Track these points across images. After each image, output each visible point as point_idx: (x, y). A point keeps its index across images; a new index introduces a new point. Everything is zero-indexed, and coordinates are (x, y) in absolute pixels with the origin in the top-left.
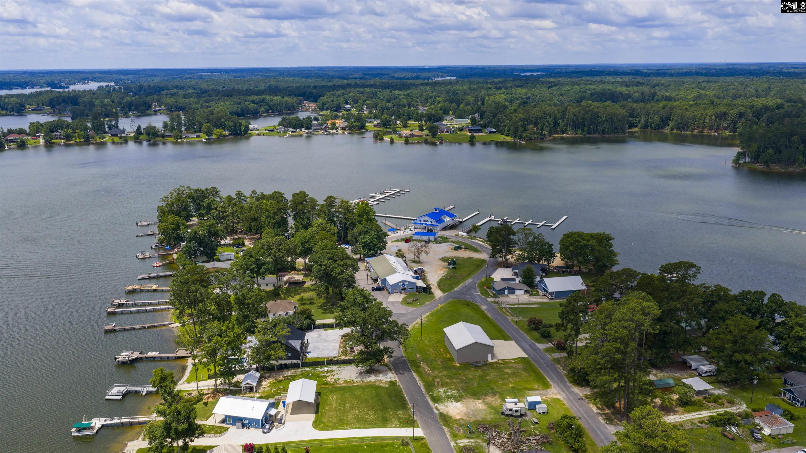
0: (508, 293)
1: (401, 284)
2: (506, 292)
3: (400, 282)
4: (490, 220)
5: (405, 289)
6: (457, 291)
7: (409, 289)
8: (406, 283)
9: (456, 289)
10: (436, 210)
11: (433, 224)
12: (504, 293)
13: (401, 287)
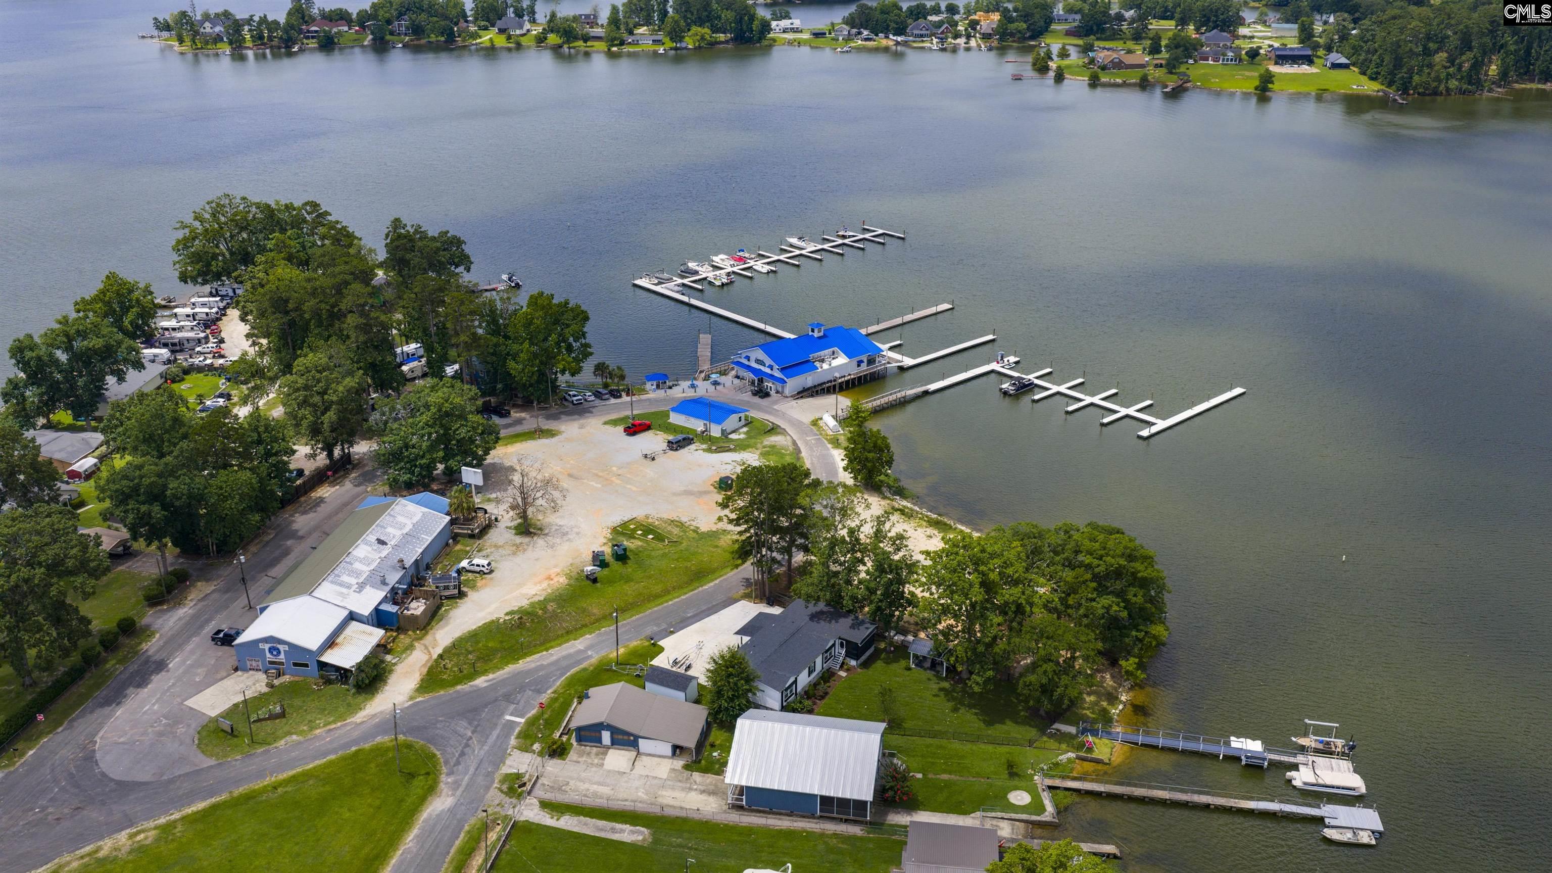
0: (614, 742)
1: (267, 647)
2: (606, 736)
3: (266, 640)
4: (992, 371)
5: (282, 664)
6: (478, 691)
7: (295, 664)
8: (281, 647)
9: (481, 682)
10: (813, 331)
11: (776, 375)
12: (599, 740)
13: (268, 655)
